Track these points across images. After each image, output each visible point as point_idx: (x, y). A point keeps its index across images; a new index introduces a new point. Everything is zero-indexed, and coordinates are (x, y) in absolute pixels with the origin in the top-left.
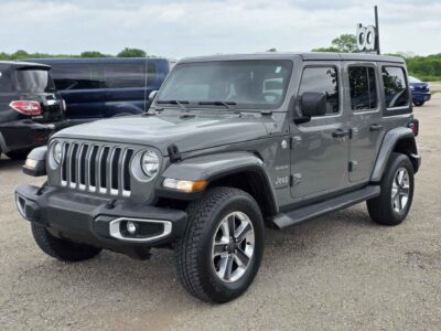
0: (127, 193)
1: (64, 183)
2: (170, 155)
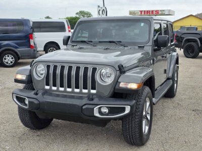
0: (93, 91)
1: (47, 87)
2: (120, 69)
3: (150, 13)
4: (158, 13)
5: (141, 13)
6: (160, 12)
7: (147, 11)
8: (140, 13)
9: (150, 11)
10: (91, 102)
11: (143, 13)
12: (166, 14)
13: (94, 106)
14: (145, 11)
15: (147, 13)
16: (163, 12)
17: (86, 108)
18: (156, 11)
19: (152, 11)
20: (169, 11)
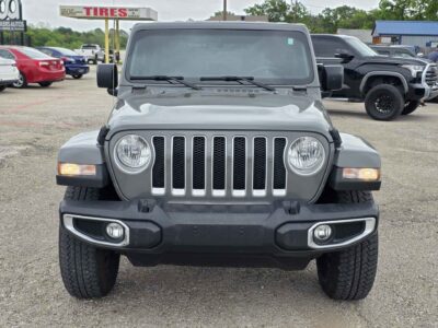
0: (279, 192)
1: (158, 191)
2: (334, 139)
3: (107, 14)
4: (125, 14)
5: (88, 13)
6: (129, 13)
7: (101, 9)
8: (84, 14)
9: (107, 10)
10: (296, 217)
11: (92, 12)
12: (141, 16)
13: (306, 225)
14: (95, 9)
15: (101, 14)
16: (136, 13)
17: (291, 232)
18: (120, 10)
19: (112, 10)
20: (148, 10)
